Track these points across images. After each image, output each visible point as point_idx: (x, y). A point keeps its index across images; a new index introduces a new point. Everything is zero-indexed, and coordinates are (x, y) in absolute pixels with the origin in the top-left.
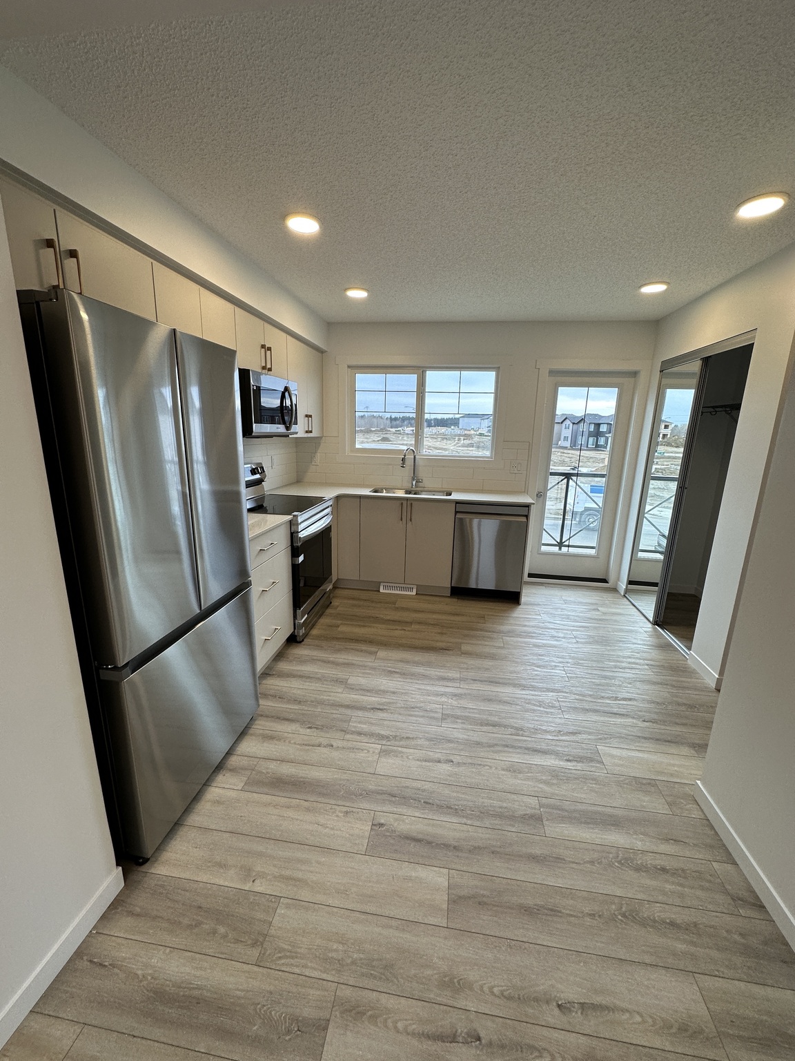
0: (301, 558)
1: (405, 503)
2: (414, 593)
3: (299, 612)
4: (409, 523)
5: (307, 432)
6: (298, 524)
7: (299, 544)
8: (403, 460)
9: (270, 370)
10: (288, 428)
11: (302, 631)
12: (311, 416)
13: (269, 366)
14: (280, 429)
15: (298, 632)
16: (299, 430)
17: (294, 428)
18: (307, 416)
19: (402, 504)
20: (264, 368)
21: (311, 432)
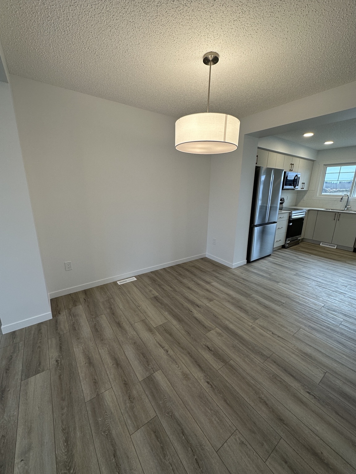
0: (291, 224)
1: (337, 213)
2: (335, 248)
3: (287, 239)
4: (338, 221)
5: (302, 188)
6: (292, 214)
7: (291, 220)
8: (342, 199)
9: (292, 170)
10: (295, 187)
11: (287, 245)
12: (304, 183)
13: (292, 169)
14: (292, 187)
15: (286, 245)
16: (299, 188)
17: (297, 187)
18: (303, 183)
19: (336, 214)
20: (290, 170)
21: (303, 188)
